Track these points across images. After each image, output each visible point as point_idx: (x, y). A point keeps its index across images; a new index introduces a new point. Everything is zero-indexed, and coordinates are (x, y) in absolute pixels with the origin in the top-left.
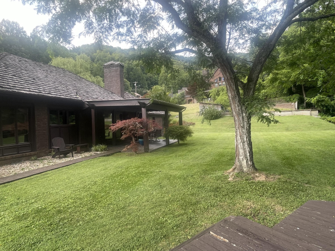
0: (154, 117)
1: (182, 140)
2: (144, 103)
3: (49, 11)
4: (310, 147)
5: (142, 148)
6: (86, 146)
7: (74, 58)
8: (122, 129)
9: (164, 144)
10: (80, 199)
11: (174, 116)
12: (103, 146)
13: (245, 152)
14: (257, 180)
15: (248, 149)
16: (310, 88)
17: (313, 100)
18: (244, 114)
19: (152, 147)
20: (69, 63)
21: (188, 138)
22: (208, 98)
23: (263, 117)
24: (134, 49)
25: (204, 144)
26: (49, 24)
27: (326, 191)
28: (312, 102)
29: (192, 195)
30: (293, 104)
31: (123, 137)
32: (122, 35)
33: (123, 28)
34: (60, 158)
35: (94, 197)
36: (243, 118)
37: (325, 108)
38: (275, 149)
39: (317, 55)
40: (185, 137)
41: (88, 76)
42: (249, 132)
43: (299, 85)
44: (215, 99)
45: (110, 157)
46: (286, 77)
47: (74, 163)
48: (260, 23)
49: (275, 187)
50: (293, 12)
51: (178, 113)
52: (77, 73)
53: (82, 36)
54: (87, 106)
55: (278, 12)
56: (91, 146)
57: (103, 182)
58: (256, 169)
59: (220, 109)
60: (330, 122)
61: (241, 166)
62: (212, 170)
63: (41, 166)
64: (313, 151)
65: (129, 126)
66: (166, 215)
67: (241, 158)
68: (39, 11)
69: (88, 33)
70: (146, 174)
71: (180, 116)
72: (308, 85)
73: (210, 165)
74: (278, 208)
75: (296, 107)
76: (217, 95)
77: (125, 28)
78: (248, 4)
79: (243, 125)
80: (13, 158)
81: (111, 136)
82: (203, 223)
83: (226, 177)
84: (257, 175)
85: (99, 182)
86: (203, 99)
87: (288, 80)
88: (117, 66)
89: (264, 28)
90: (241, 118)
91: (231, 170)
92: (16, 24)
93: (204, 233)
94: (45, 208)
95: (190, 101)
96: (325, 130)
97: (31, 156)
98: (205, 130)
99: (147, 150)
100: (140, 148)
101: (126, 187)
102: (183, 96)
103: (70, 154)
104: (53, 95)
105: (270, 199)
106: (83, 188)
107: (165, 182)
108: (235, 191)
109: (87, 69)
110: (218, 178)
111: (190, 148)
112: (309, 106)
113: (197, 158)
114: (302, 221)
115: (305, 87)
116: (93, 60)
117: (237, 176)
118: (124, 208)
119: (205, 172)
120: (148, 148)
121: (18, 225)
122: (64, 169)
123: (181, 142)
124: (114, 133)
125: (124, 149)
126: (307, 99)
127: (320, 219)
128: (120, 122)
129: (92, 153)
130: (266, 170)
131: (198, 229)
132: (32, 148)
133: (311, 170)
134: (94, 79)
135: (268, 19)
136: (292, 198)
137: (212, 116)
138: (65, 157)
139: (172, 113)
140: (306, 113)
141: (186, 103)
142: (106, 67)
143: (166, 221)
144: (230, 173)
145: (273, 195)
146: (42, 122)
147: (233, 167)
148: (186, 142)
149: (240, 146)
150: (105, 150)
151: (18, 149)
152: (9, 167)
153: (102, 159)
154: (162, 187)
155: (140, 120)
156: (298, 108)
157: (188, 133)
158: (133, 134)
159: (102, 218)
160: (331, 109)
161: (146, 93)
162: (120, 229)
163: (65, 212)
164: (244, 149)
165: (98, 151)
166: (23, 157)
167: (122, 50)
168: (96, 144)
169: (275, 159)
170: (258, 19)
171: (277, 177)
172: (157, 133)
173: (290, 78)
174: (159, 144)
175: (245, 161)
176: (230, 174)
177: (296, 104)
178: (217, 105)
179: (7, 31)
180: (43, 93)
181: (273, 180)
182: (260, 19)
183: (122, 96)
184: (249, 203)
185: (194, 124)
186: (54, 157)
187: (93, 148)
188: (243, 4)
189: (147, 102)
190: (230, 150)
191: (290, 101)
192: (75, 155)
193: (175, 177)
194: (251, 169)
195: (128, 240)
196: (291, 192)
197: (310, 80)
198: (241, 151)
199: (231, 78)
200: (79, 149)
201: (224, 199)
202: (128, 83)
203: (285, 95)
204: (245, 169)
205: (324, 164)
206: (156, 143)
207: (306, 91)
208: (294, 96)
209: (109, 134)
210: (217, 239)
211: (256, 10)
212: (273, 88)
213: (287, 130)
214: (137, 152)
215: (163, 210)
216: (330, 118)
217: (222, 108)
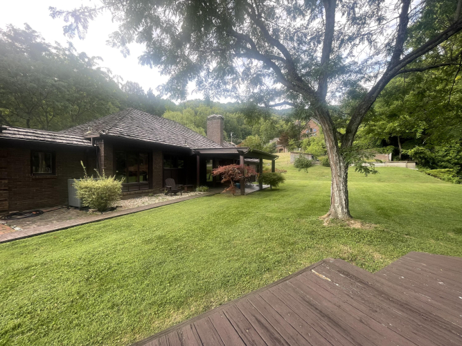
0: (248, 164)
1: (274, 185)
2: (242, 152)
3: (170, 73)
4: (406, 199)
5: (239, 191)
6: (192, 187)
7: (181, 111)
8: (221, 174)
9: (258, 188)
10: (191, 230)
11: (267, 164)
12: (205, 188)
13: (341, 199)
14: (352, 227)
15: (343, 197)
16: (407, 140)
17: (410, 152)
18: (342, 164)
19: (247, 191)
20: (177, 116)
21: (280, 185)
22: (299, 147)
23: (361, 167)
24: (238, 103)
25: (295, 190)
26: (168, 84)
27: (430, 244)
28: (409, 154)
29: (290, 235)
30: (386, 155)
31: (222, 181)
32: (228, 91)
33: (229, 85)
34: (171, 195)
35: (203, 229)
36: (340, 167)
37: (423, 161)
38: (369, 199)
39: (417, 107)
40: (277, 183)
41: (192, 127)
42: (346, 181)
43: (394, 137)
44: (305, 148)
45: (212, 197)
46: (380, 128)
47: (183, 200)
48: (359, 76)
49: (372, 235)
50: (400, 63)
51: (271, 161)
52: (184, 125)
53: (194, 93)
54: (193, 153)
55: (380, 64)
56: (196, 187)
57: (209, 218)
58: (351, 217)
59: (310, 158)
60: (429, 174)
61: (336, 212)
62: (306, 215)
63: (157, 201)
64: (411, 203)
65: (229, 171)
66: (267, 251)
67: (336, 205)
68: (162, 73)
69: (199, 90)
70: (244, 214)
71: (273, 164)
72: (405, 136)
73: (303, 210)
74: (377, 255)
75: (390, 159)
76: (307, 145)
77: (231, 85)
78: (347, 57)
79: (340, 174)
80: (135, 193)
81: (211, 179)
82: (301, 262)
83: (321, 222)
84: (352, 222)
85: (206, 218)
86: (293, 149)
87: (382, 132)
88: (218, 118)
89: (363, 81)
90: (338, 167)
91: (326, 215)
92: (137, 84)
93: (304, 271)
94: (165, 236)
95: (281, 150)
96: (424, 182)
97: (149, 192)
98: (295, 177)
99: (243, 193)
100: (237, 191)
101: (228, 224)
102: (274, 146)
103: (179, 193)
104: (167, 143)
105: (367, 246)
106: (194, 221)
107: (263, 222)
108: (330, 236)
109: (191, 121)
110: (313, 223)
111: (282, 193)
112: (405, 158)
113: (290, 203)
114: (407, 271)
115: (401, 139)
116: (196, 113)
117: (332, 221)
118: (228, 241)
119: (300, 216)
120: (244, 192)
121: (147, 247)
122: (176, 205)
123: (273, 188)
124: (214, 178)
125: (224, 191)
126: (403, 151)
127: (425, 271)
128: (221, 167)
129: (197, 193)
130: (361, 218)
131: (297, 266)
132: (150, 186)
133: (410, 222)
134: (197, 130)
135: (368, 71)
136: (391, 247)
137: (303, 165)
138: (175, 195)
139: (264, 161)
140: (402, 164)
141: (277, 152)
142: (208, 119)
143: (267, 256)
144: (324, 218)
145: (370, 243)
146: (158, 165)
147: (328, 213)
148: (278, 188)
149: (336, 194)
150: (207, 191)
151: (139, 186)
152: (133, 200)
153: (205, 198)
154: (260, 226)
155: (238, 166)
156: (392, 160)
157: (281, 179)
158: (232, 179)
159: (212, 248)
160: (431, 161)
161: (240, 143)
162: (228, 259)
163: (181, 240)
164: (340, 197)
165: (201, 191)
166: (143, 193)
167: (221, 104)
168: (200, 186)
169: (369, 208)
170: (356, 72)
171: (373, 225)
172: (252, 179)
173: (385, 129)
174: (253, 188)
175: (340, 208)
176: (325, 220)
177: (390, 155)
178: (308, 154)
179: (130, 90)
180: (160, 141)
181: (369, 227)
182: (360, 72)
183: (222, 144)
184: (346, 248)
185: (286, 171)
186: (166, 194)
187: (197, 189)
188: (342, 58)
189: (245, 151)
190: (322, 198)
191: (384, 152)
192: (183, 194)
193: (271, 218)
194: (346, 217)
195: (236, 269)
196: (390, 241)
197: (407, 131)
198: (337, 199)
199: (330, 129)
200: (186, 188)
201: (320, 242)
202: (225, 134)
203: (378, 146)
204: (340, 216)
205: (425, 217)
206: (250, 187)
207: (402, 143)
208: (388, 147)
209: (210, 178)
210: (319, 277)
211: (355, 63)
212: (365, 139)
213: (379, 180)
214: (235, 195)
215: (264, 246)
216: (429, 171)
217: (312, 157)
